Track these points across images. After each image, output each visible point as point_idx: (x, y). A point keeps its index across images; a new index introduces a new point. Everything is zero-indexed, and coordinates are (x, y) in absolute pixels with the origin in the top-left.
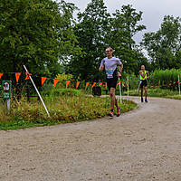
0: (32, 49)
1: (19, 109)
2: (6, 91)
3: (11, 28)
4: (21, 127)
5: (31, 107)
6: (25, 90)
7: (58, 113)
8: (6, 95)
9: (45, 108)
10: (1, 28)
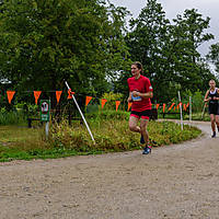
0: (75, 62)
1: (59, 134)
2: (45, 113)
3: (51, 37)
4: (61, 155)
5: (73, 132)
6: (67, 111)
7: (105, 140)
8: (44, 117)
9: (90, 134)
10: (38, 37)
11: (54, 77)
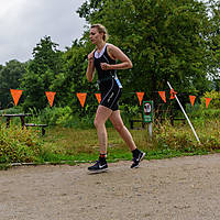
0: (175, 62)
1: (163, 135)
2: (148, 114)
3: (149, 38)
4: (167, 156)
5: (177, 133)
7: (211, 140)
8: (147, 118)
9: (194, 134)
10: (137, 39)
11: (154, 78)
